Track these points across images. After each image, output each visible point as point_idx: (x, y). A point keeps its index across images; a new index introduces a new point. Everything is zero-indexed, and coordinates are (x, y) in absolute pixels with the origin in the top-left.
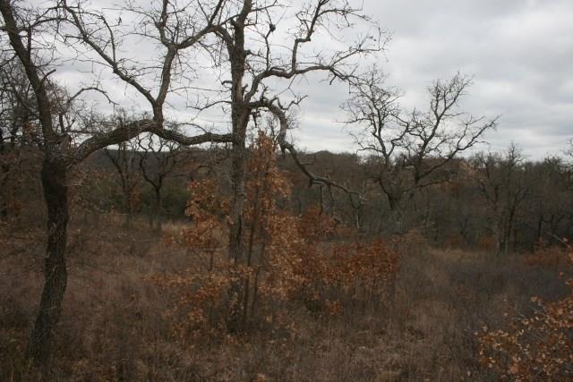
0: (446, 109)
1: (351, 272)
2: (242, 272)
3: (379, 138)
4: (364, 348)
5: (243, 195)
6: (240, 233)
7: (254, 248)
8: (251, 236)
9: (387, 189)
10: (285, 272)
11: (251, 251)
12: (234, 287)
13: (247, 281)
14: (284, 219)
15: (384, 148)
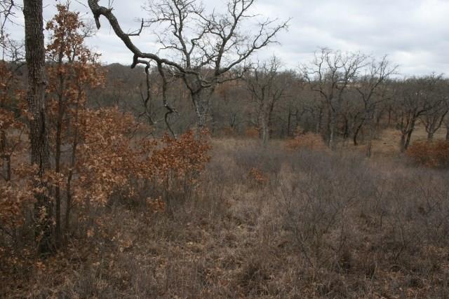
0: (243, 10)
1: (165, 165)
2: (50, 179)
3: (180, 38)
4: (191, 243)
5: (44, 83)
6: (43, 131)
7: (63, 148)
8: (58, 134)
9: (190, 85)
10: (104, 175)
11: (59, 151)
12: (41, 199)
13: (57, 189)
14: (98, 112)
15: (184, 47)
